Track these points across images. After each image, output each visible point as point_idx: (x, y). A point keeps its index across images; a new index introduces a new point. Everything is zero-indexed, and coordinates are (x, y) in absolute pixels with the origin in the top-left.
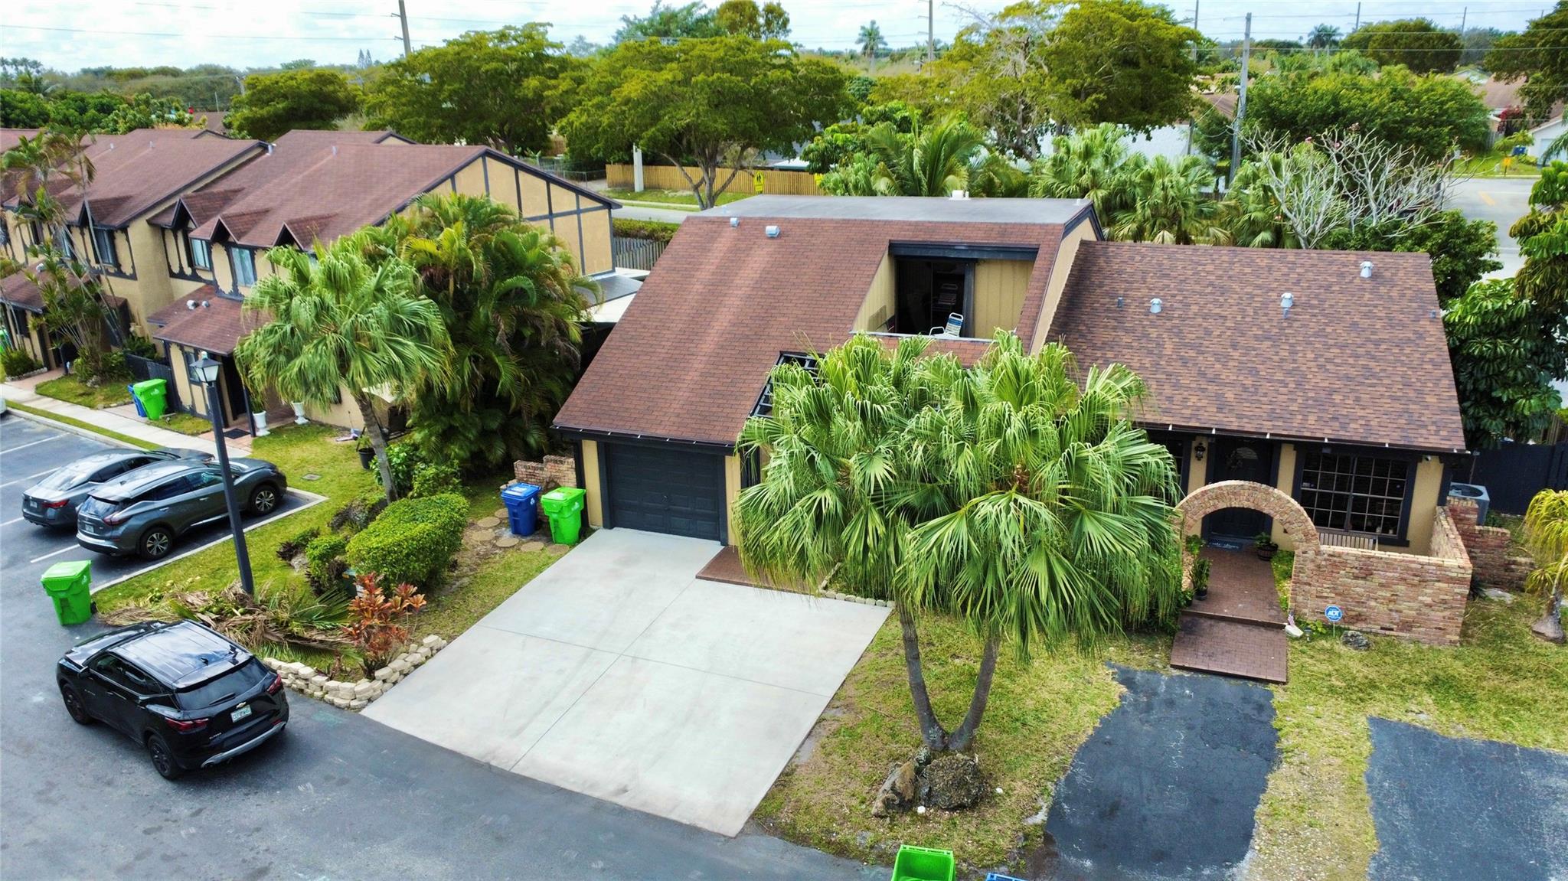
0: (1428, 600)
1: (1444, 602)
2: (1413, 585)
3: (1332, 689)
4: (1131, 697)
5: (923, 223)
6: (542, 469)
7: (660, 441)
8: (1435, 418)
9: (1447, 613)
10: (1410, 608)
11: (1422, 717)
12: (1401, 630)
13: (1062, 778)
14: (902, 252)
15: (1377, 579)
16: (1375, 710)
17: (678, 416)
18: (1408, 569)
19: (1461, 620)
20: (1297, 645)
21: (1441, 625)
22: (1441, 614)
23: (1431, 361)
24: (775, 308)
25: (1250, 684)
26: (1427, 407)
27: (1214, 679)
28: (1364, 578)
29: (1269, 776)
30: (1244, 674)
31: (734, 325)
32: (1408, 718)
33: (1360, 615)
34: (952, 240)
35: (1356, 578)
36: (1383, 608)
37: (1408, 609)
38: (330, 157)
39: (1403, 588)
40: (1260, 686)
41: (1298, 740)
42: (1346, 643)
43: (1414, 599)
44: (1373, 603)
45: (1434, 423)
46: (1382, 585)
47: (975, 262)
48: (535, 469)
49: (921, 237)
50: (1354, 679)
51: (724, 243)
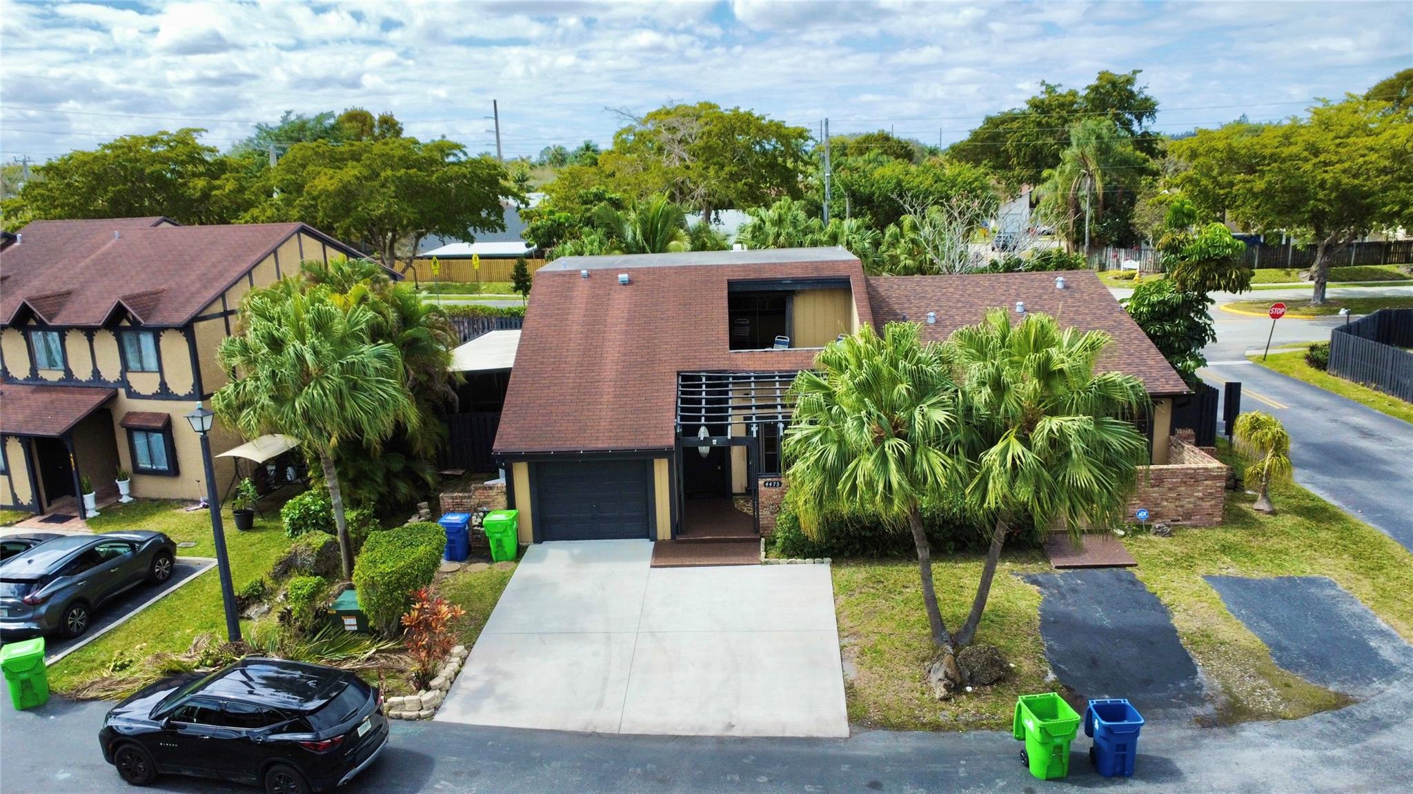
0: (1200, 494)
1: (1211, 494)
2: (1191, 486)
3: (1168, 564)
4: (1046, 592)
5: (749, 265)
6: (470, 497)
7: (602, 453)
8: (1161, 374)
9: (1213, 502)
10: (1190, 503)
11: (1231, 570)
12: (1184, 520)
13: (1045, 649)
14: (738, 289)
15: (1167, 485)
16: (1203, 570)
17: (611, 431)
18: (1186, 474)
19: (1222, 505)
20: (1124, 540)
21: (1210, 512)
22: (1209, 504)
23: (1136, 338)
24: (654, 338)
25: (1115, 569)
26: (1151, 367)
27: (1090, 571)
28: (1158, 486)
29: (1172, 622)
30: (1107, 563)
31: (625, 355)
32: (1224, 572)
33: (1157, 514)
34: (779, 276)
35: (1153, 486)
36: (1172, 506)
37: (1188, 504)
38: (113, 241)
39: (1183, 489)
40: (1121, 570)
41: (1172, 597)
42: (1155, 534)
43: (1191, 496)
44: (1165, 503)
45: (1162, 377)
46: (1170, 489)
47: (792, 293)
48: (462, 498)
49: (752, 276)
50: (1176, 555)
51: (582, 291)
